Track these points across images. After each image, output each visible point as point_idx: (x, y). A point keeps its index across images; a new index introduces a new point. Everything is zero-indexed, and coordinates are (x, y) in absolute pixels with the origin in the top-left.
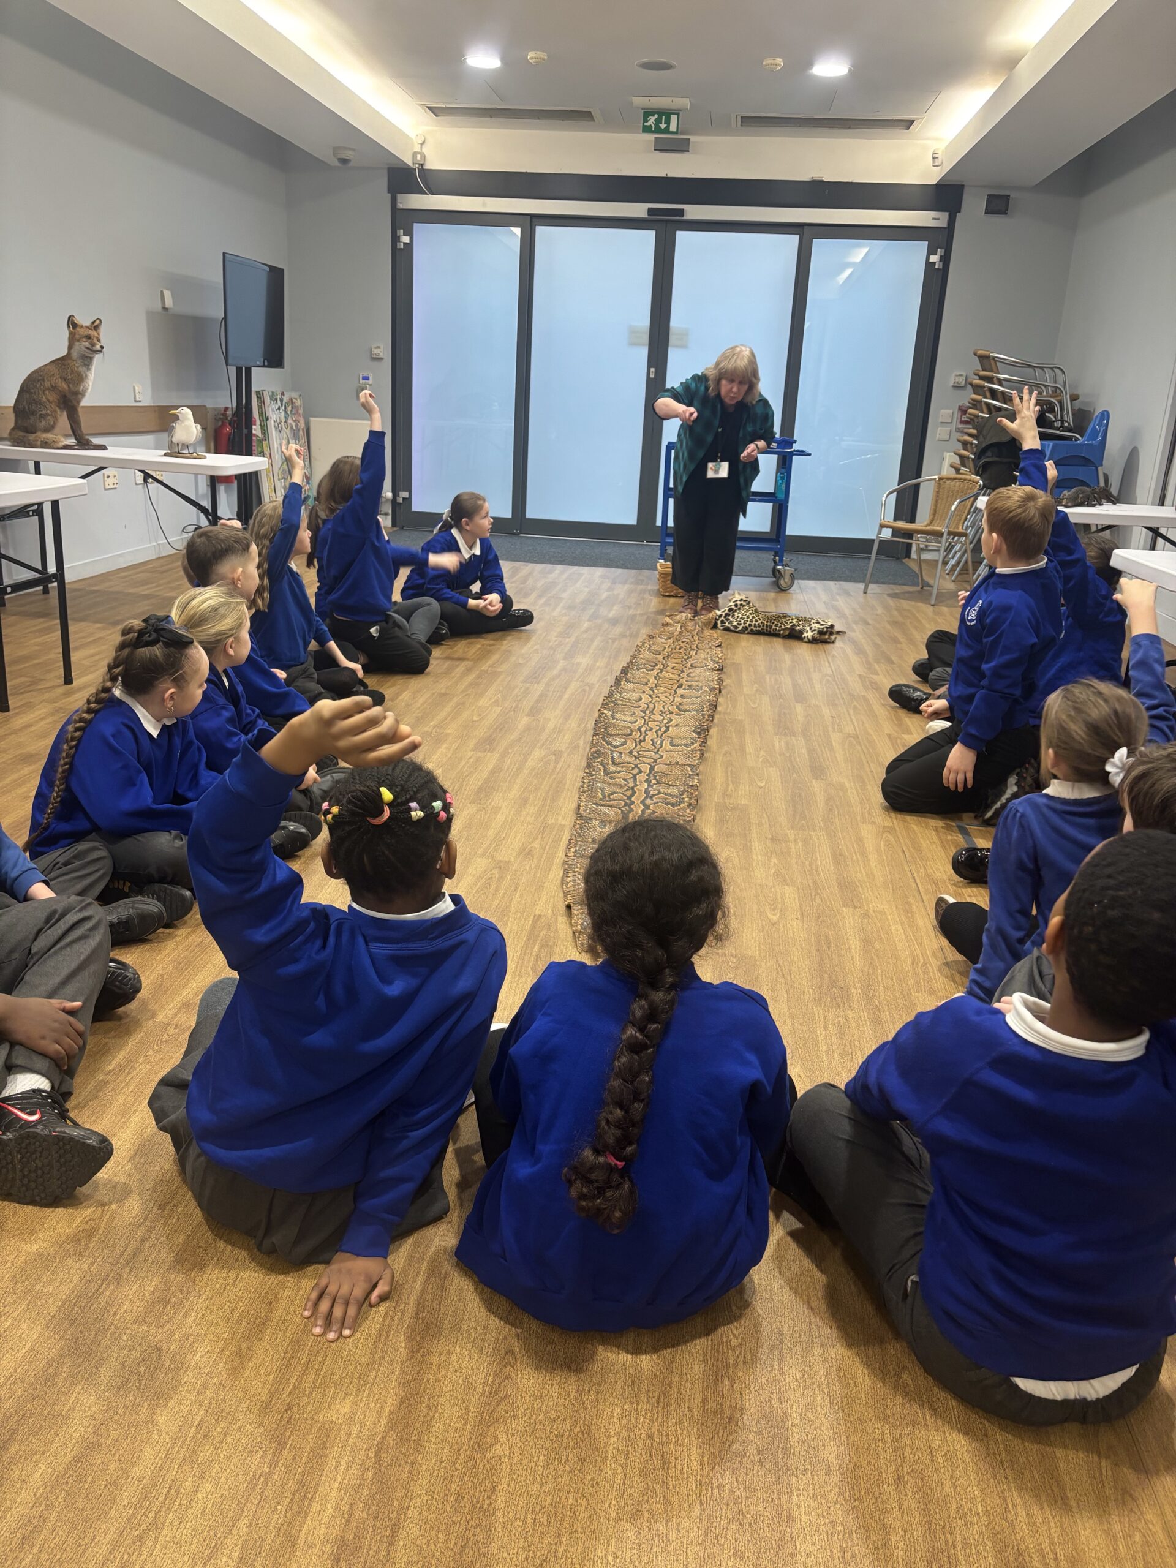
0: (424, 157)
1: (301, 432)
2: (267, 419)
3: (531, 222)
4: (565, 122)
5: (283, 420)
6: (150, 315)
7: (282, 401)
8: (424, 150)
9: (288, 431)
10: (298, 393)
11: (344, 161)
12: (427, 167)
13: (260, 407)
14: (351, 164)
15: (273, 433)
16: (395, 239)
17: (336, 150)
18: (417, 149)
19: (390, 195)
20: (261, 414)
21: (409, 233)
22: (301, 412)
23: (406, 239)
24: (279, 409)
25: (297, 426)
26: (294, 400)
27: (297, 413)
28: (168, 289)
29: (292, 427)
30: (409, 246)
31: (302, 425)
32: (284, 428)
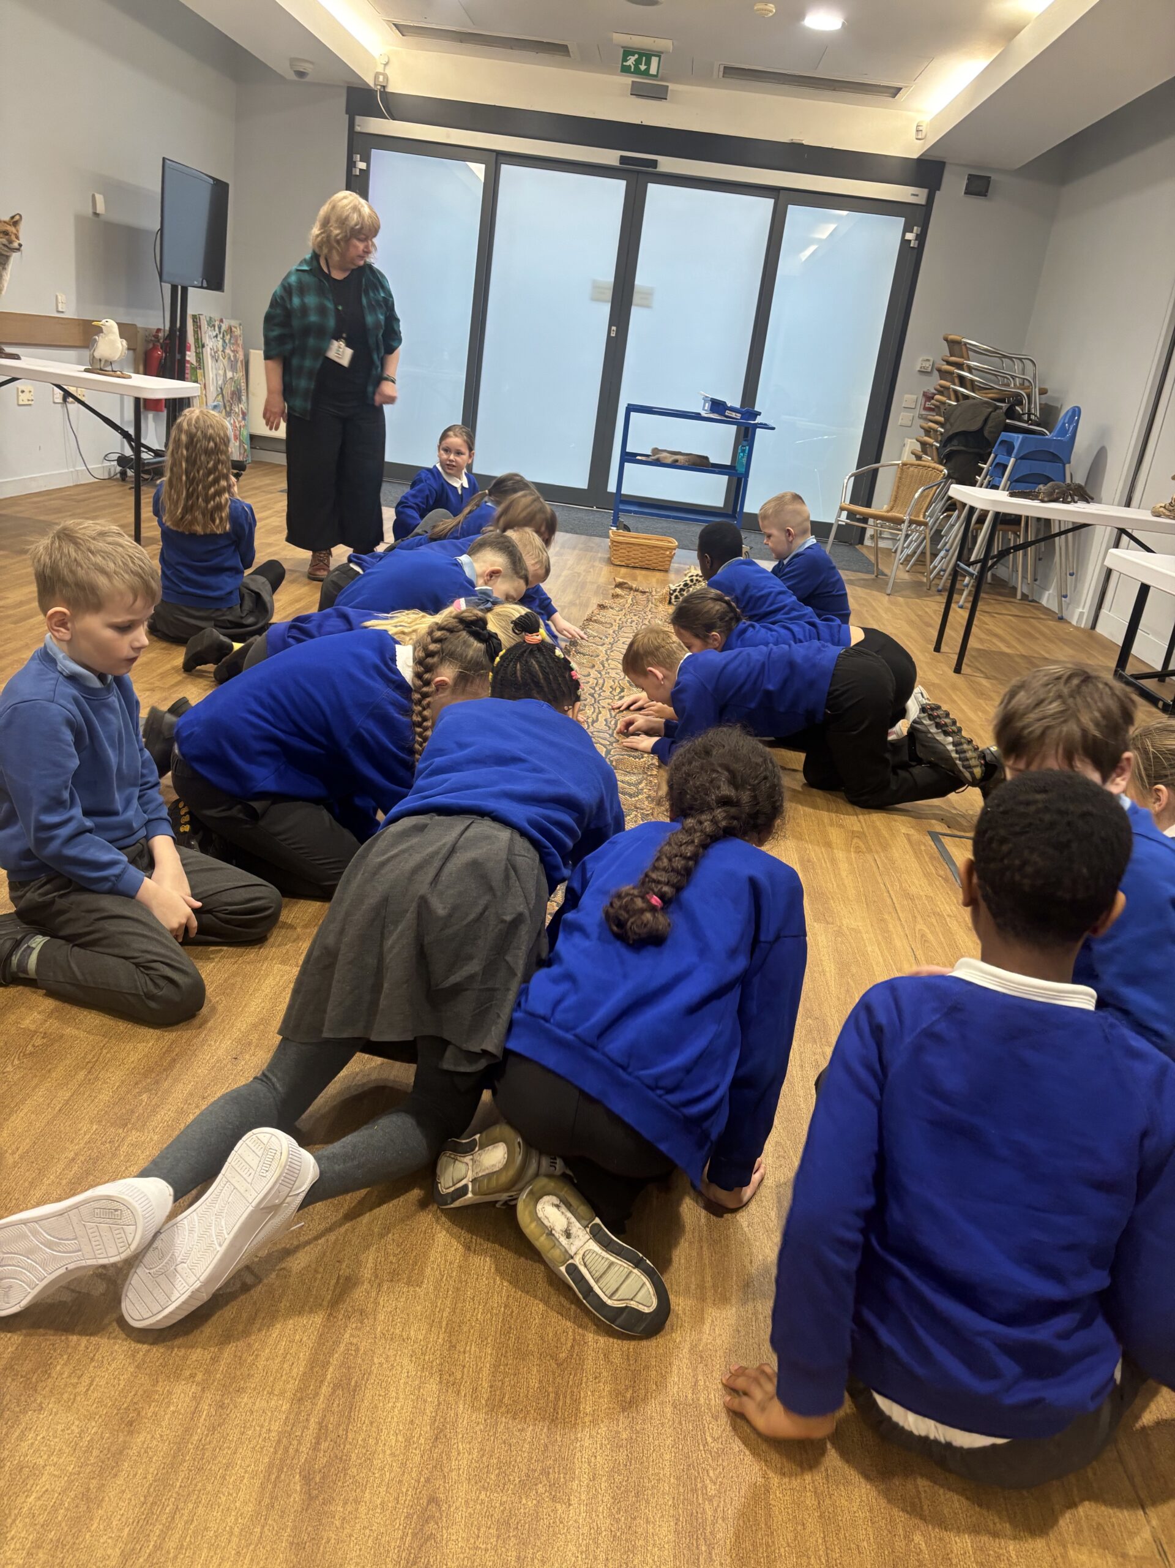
0: (386, 78)
1: (239, 364)
2: (203, 346)
3: (495, 160)
4: (541, 55)
5: (221, 349)
6: (80, 219)
7: (220, 328)
8: (387, 71)
9: (225, 361)
10: (238, 322)
11: (301, 74)
12: (390, 89)
13: (196, 333)
14: (307, 79)
15: (209, 362)
16: (351, 164)
17: (293, 61)
18: (380, 69)
19: (347, 117)
20: (197, 340)
21: (366, 159)
22: (240, 342)
23: (362, 165)
24: (216, 336)
25: (235, 356)
26: (233, 329)
27: (236, 343)
28: (100, 193)
29: (229, 358)
30: (365, 173)
31: (241, 356)
32: (221, 357)
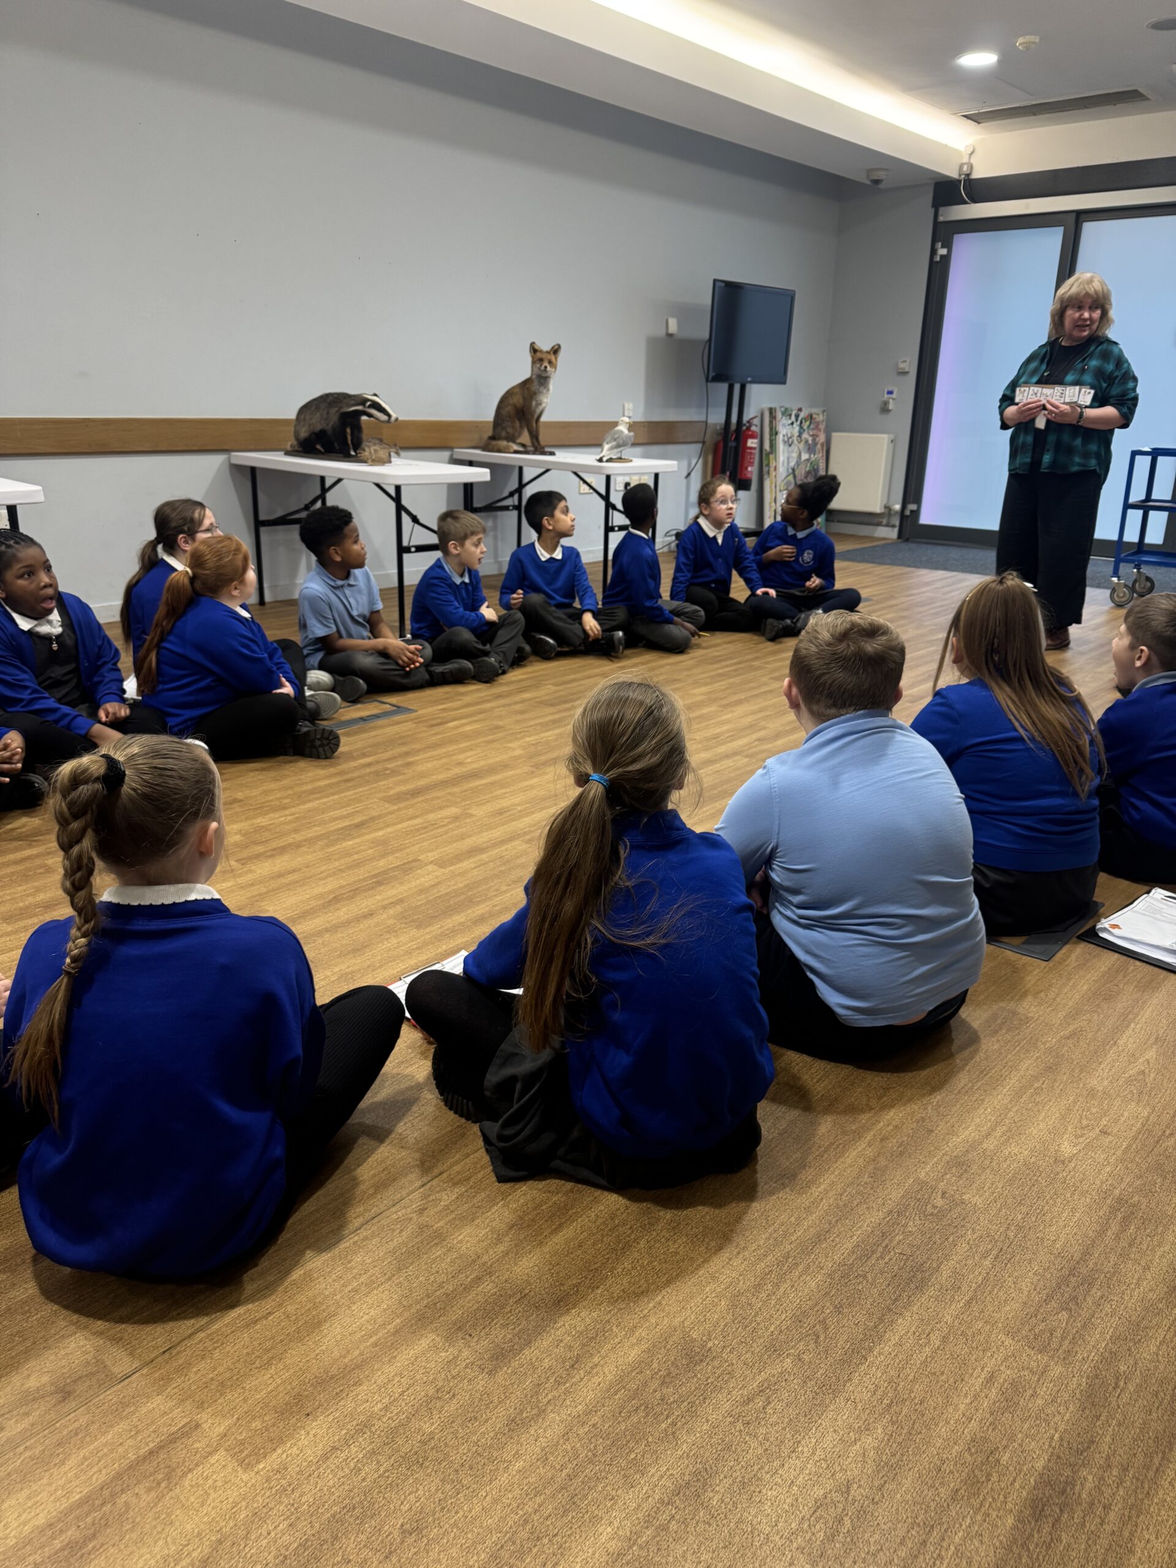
0: (971, 167)
1: (819, 446)
2: (776, 433)
3: (1081, 216)
4: (1118, 106)
5: (796, 434)
6: (652, 342)
7: (797, 416)
8: (972, 161)
9: (802, 445)
10: (822, 409)
11: (877, 182)
12: (976, 175)
13: (771, 423)
14: (881, 186)
15: (781, 447)
16: (933, 252)
17: (869, 171)
18: (965, 160)
19: (933, 209)
20: (771, 429)
21: (948, 245)
22: (822, 427)
23: (943, 251)
24: (792, 424)
25: (814, 440)
26: (814, 416)
27: (817, 428)
28: (673, 316)
29: (807, 442)
30: (946, 259)
31: (822, 438)
32: (795, 442)
